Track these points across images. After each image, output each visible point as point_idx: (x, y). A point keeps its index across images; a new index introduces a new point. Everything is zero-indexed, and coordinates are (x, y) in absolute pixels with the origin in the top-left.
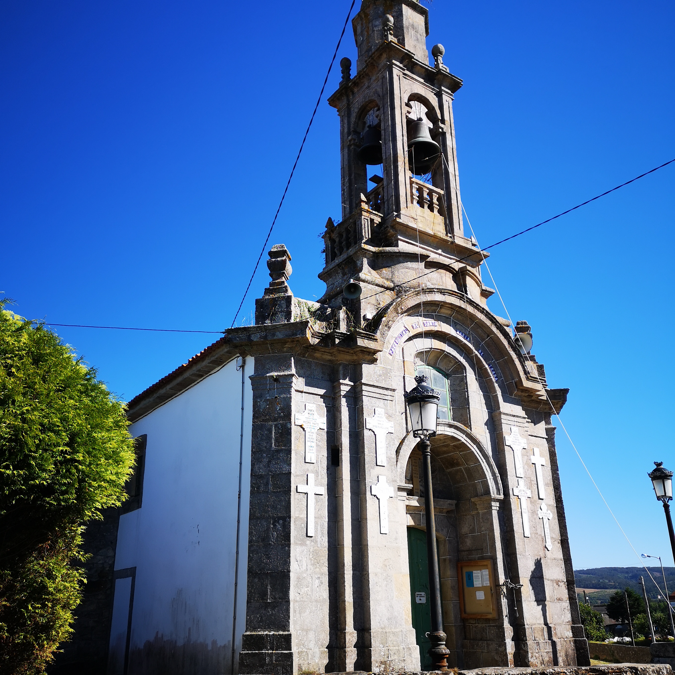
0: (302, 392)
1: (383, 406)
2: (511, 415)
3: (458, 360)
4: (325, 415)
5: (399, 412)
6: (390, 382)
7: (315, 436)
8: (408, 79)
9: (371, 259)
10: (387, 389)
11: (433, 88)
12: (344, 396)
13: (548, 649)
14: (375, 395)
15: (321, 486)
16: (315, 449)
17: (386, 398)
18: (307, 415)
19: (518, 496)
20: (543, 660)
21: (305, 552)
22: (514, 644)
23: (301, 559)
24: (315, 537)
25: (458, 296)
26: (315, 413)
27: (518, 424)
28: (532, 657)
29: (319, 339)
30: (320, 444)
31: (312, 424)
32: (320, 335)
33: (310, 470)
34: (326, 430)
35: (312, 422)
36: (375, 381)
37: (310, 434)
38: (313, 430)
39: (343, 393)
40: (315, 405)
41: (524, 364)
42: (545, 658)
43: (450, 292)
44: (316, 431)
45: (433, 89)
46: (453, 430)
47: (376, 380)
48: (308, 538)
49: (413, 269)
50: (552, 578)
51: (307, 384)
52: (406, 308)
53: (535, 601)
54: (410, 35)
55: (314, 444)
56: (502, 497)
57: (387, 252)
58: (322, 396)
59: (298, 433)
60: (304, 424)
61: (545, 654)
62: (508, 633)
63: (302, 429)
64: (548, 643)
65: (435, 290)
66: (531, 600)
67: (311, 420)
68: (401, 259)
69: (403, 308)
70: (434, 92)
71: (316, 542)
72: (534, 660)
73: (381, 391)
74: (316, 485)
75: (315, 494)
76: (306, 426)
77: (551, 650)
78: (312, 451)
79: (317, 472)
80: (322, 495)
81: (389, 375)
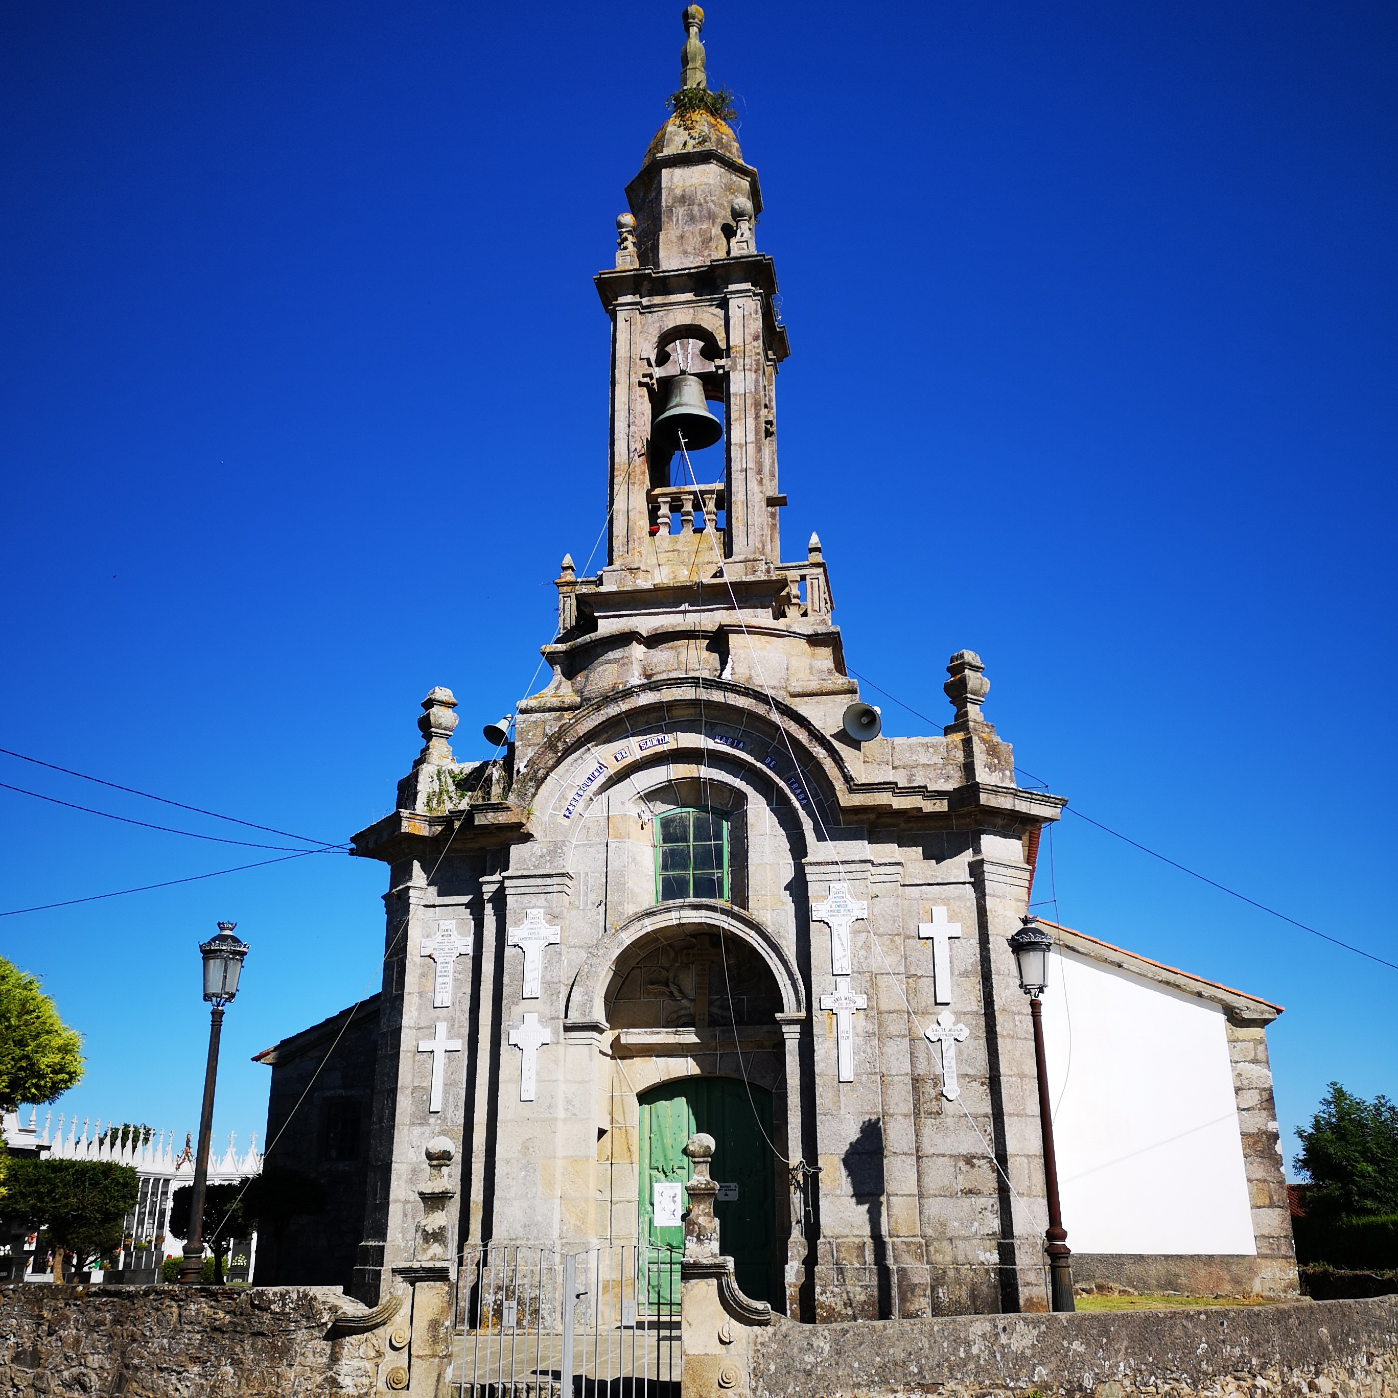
0: (434, 906)
1: (545, 904)
2: (828, 863)
3: (730, 785)
4: (472, 932)
5: (594, 904)
6: (561, 862)
7: (451, 967)
8: (655, 312)
9: (566, 663)
10: (550, 876)
11: (711, 298)
12: (489, 901)
13: (868, 1279)
14: (527, 890)
15: (459, 1038)
16: (449, 987)
17: (550, 889)
18: (440, 939)
19: (831, 1010)
20: (849, 1299)
21: (426, 1134)
22: (803, 1269)
23: (419, 1144)
24: (444, 1111)
25: (689, 683)
26: (455, 933)
27: (851, 876)
28: (823, 1292)
29: (441, 825)
30: (460, 977)
31: (447, 951)
32: (442, 820)
33: (441, 1017)
34: (471, 954)
35: (446, 948)
36: (532, 868)
37: (443, 965)
38: (448, 959)
39: (486, 897)
40: (454, 922)
41: (842, 764)
42: (858, 1297)
43: (669, 682)
44: (454, 959)
45: (712, 300)
46: (704, 913)
47: (534, 866)
48: (432, 1115)
49: (615, 661)
50: (954, 1152)
51: (440, 894)
52: (573, 739)
53: (852, 1196)
54: (675, 219)
55: (449, 980)
56: (803, 1014)
57: (583, 645)
58: (467, 906)
59: (426, 967)
60: (434, 952)
61: (858, 1289)
62: (795, 1251)
63: (432, 960)
64: (867, 1271)
65: (636, 690)
66: (843, 1193)
67: (446, 944)
68: (599, 650)
69: (567, 740)
70: (714, 303)
71: (446, 1118)
72: (827, 1298)
73: (539, 881)
74: (450, 1037)
75: (446, 1051)
76: (438, 955)
77: (876, 1283)
78: (445, 990)
79: (453, 1019)
80: (459, 1051)
81: (559, 851)
